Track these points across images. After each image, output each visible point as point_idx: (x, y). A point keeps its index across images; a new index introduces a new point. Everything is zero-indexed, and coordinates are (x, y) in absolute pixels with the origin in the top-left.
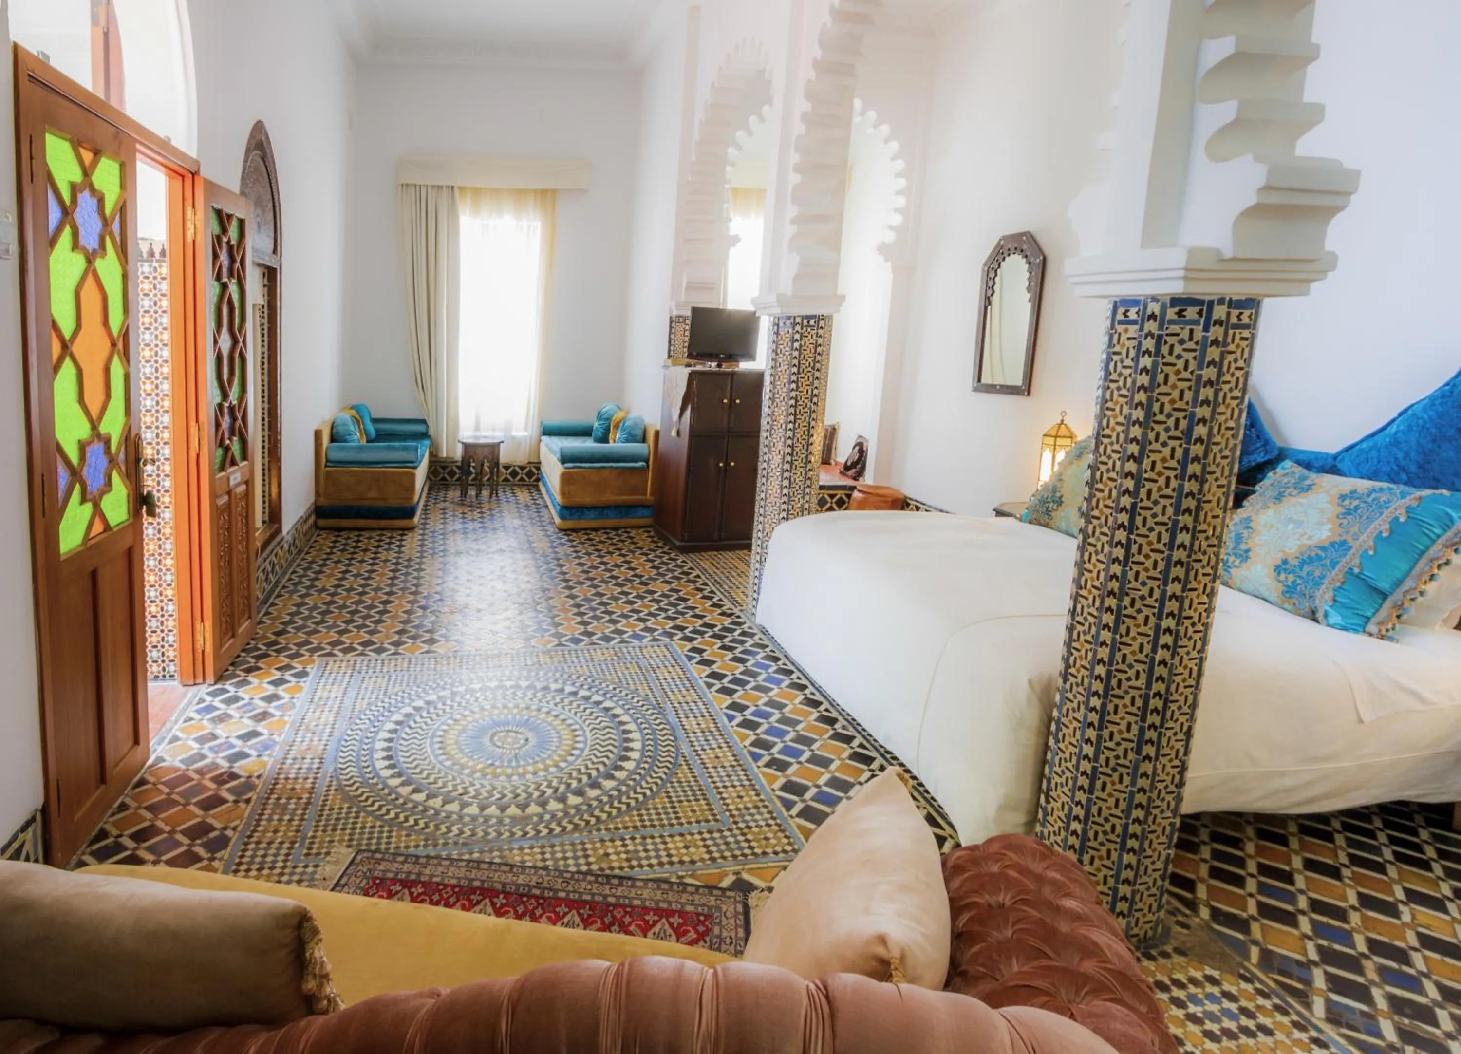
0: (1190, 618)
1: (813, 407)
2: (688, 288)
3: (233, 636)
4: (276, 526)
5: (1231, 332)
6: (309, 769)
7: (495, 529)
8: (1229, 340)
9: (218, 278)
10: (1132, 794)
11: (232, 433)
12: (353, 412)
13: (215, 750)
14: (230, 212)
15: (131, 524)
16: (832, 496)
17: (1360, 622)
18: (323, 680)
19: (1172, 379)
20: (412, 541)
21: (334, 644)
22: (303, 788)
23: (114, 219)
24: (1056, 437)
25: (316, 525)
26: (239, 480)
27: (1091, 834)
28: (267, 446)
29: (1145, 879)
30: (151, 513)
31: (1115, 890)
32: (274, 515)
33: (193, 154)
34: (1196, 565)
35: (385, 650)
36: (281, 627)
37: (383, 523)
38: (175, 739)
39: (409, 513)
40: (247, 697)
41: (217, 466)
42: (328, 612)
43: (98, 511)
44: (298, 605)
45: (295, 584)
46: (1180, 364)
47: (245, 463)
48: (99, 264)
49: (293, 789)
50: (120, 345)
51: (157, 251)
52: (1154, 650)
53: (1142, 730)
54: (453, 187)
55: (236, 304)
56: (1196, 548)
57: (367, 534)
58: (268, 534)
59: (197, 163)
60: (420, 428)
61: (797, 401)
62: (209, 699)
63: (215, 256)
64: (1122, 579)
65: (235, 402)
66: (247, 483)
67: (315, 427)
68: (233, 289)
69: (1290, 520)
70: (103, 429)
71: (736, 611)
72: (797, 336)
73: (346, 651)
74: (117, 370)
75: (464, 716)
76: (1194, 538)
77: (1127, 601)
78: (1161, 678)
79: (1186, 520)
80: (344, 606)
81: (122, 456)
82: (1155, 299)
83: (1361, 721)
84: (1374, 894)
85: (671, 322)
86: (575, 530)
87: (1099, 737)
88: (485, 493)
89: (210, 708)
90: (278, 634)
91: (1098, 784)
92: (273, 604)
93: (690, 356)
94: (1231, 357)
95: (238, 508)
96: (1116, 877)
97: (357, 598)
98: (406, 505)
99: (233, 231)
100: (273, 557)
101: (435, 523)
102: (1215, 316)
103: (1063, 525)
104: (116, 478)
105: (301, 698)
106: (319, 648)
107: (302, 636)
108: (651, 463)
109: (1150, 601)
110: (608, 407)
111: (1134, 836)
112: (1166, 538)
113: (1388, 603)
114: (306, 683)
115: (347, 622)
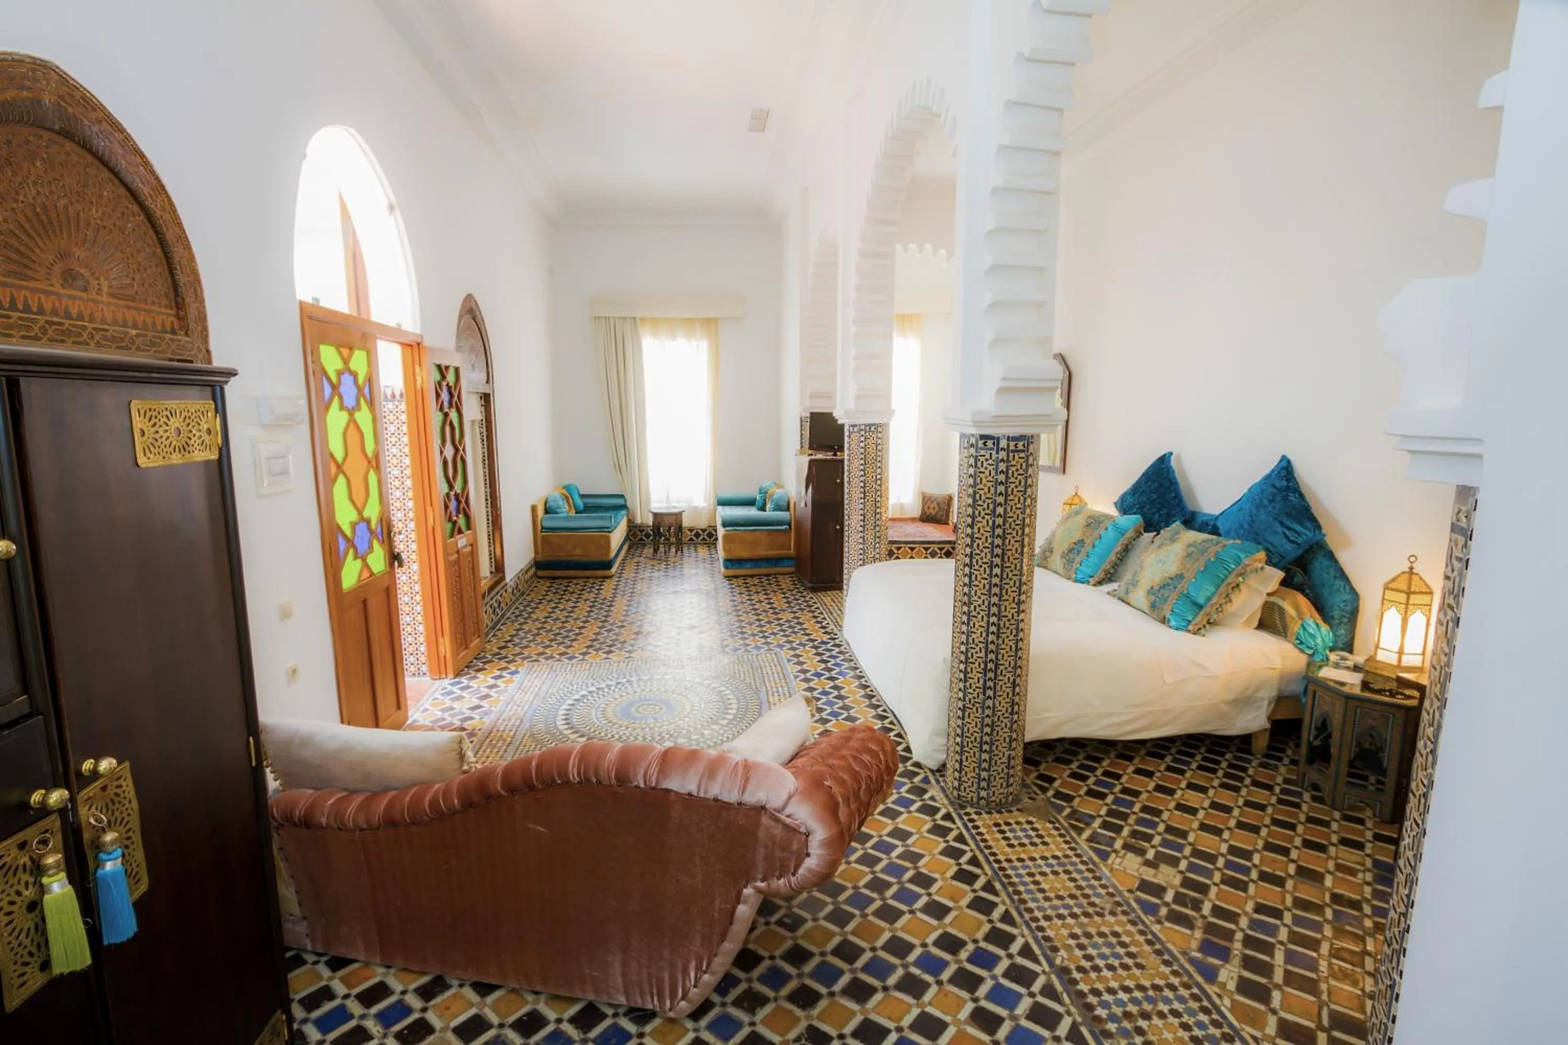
0: (1006, 616)
1: (878, 488)
2: (811, 397)
3: (467, 648)
4: (500, 575)
5: (1011, 455)
6: (513, 725)
7: (674, 577)
8: (1011, 458)
9: (441, 409)
10: (983, 719)
11: (458, 512)
12: (564, 491)
13: (452, 716)
14: (447, 364)
15: (388, 572)
16: (941, 549)
17: (1184, 624)
18: (529, 676)
19: (984, 481)
20: (609, 586)
21: (540, 654)
22: (508, 736)
23: (364, 387)
24: (1071, 505)
25: (535, 574)
26: (465, 543)
27: (965, 744)
28: (490, 519)
29: (995, 768)
30: (400, 565)
31: (979, 775)
32: (499, 567)
33: (418, 331)
34: (1006, 587)
35: (575, 658)
36: (503, 644)
37: (588, 573)
38: (426, 710)
39: (608, 565)
40: (475, 686)
41: (448, 535)
42: (538, 634)
43: (366, 566)
44: (518, 630)
45: (517, 616)
46: (987, 473)
47: (469, 532)
48: (358, 416)
49: (501, 736)
50: (374, 463)
51: (397, 393)
52: (988, 636)
53: (985, 681)
54: (635, 318)
55: (456, 425)
56: (1005, 576)
57: (575, 581)
58: (495, 580)
59: (421, 336)
60: (621, 501)
61: (865, 484)
62: (449, 688)
63: (438, 395)
64: (968, 595)
65: (459, 491)
66: (472, 545)
67: (532, 503)
68: (453, 415)
69: (1160, 561)
70: (366, 514)
71: (836, 631)
72: (862, 439)
73: (547, 659)
74: (372, 478)
75: (621, 696)
76: (1002, 571)
77: (972, 608)
78: (992, 651)
79: (997, 561)
80: (551, 630)
81: (379, 530)
82: (973, 435)
83: (1165, 683)
84: (1167, 785)
85: (801, 421)
86: (736, 577)
87: (965, 686)
88: (673, 550)
89: (451, 693)
90: (501, 648)
91: (967, 714)
92: (499, 630)
93: (811, 448)
94: (1013, 469)
95: (466, 564)
96: (979, 767)
97: (561, 625)
98: (604, 559)
99: (451, 378)
100: (498, 597)
101: (629, 574)
102: (1001, 446)
103: (1054, 567)
104: (376, 544)
105: (511, 686)
106: (529, 657)
107: (517, 649)
108: (793, 526)
109: (983, 607)
110: (766, 484)
111: (986, 743)
112: (988, 571)
113: (1202, 613)
114: (516, 678)
115: (551, 641)
